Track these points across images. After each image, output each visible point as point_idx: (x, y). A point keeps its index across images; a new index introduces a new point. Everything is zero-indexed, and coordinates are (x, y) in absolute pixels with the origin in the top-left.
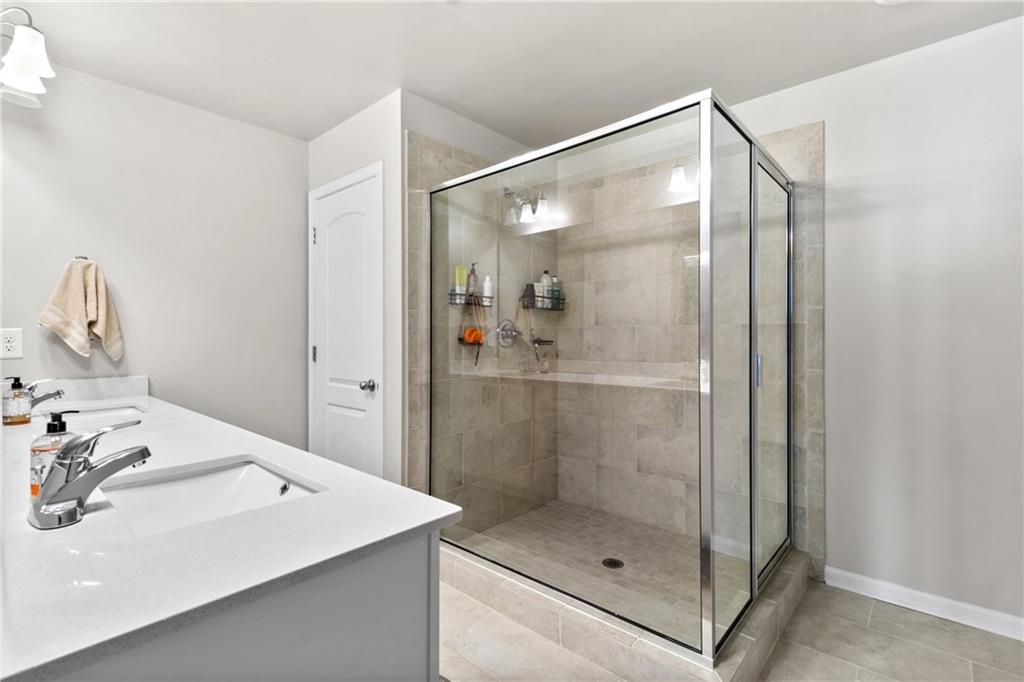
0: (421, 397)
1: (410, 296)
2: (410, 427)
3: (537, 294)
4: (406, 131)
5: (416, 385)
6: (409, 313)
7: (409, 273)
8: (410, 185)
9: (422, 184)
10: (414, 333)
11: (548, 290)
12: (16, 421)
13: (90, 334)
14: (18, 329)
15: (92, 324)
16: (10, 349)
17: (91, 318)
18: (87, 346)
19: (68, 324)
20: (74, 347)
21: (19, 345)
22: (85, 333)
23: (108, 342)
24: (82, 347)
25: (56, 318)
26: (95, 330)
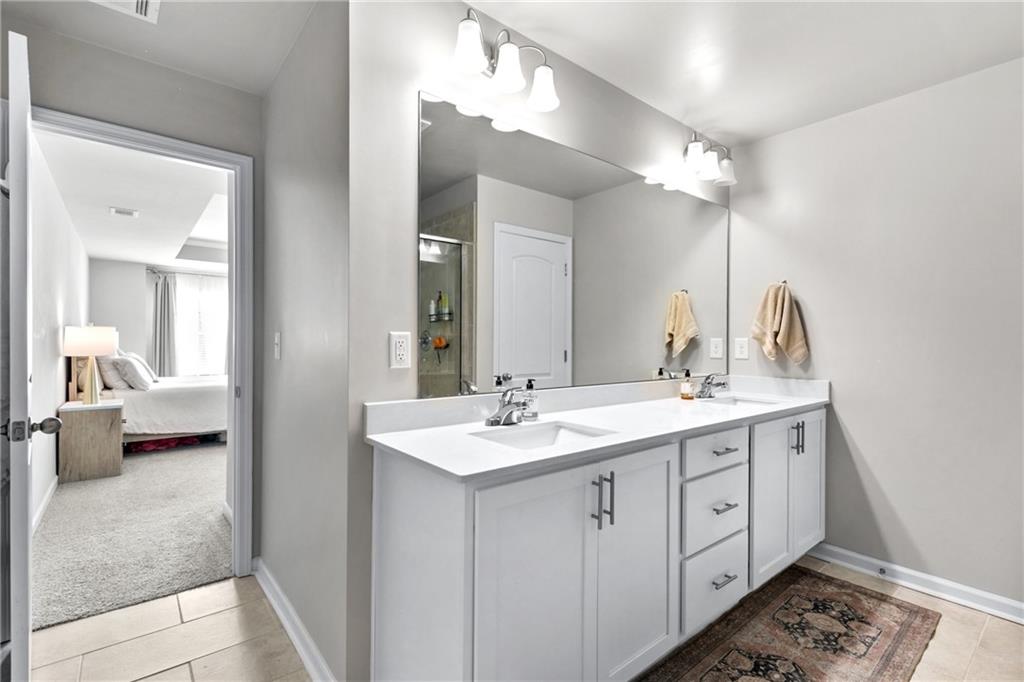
12: (686, 397)
13: (776, 343)
14: (746, 339)
15: (776, 334)
16: (742, 353)
17: (776, 329)
18: (774, 352)
19: (764, 334)
20: (766, 353)
21: (746, 350)
22: (772, 341)
23: (790, 350)
24: (770, 353)
25: (757, 331)
26: (778, 340)
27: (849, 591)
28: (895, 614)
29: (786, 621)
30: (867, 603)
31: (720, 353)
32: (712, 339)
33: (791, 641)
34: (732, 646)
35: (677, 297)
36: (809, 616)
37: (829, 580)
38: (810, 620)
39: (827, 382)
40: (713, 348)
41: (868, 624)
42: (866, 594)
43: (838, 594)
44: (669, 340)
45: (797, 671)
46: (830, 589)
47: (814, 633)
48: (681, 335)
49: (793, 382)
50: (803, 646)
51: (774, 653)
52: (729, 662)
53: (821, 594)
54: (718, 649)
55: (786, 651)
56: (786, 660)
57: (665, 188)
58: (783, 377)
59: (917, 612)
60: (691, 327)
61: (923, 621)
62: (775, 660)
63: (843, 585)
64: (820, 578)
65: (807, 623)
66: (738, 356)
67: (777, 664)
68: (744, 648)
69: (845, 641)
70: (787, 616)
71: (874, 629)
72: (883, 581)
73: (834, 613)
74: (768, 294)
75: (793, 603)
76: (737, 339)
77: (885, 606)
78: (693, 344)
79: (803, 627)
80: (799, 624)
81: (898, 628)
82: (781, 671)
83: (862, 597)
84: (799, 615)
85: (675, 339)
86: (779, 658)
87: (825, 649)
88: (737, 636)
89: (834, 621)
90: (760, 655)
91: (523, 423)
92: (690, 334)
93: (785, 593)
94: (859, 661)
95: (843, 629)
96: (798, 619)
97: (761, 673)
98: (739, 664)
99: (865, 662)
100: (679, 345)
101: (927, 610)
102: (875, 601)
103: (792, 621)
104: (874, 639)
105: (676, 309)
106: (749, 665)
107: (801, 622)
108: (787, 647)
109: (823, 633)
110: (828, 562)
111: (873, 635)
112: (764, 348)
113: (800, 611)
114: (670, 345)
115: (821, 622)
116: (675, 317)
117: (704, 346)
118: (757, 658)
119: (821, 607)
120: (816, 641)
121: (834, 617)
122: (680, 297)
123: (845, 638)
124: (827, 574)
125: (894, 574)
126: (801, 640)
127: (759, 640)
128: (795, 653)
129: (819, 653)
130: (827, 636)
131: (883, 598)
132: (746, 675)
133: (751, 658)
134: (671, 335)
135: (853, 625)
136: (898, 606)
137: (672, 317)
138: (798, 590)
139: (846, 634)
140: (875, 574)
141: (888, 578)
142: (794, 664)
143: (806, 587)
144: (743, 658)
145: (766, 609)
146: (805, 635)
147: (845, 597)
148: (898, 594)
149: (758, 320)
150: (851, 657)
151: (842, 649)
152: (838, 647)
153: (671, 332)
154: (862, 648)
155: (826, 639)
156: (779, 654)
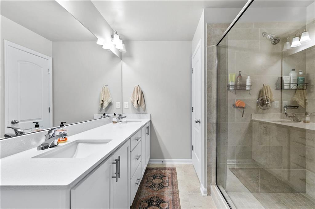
0: (213, 128)
1: (207, 88)
2: (208, 139)
3: (285, 82)
4: (206, 24)
5: (211, 123)
6: (207, 95)
7: (207, 79)
8: (208, 44)
9: (213, 43)
10: (210, 103)
11: (294, 79)
12: (114, 123)
13: (138, 103)
14: (128, 102)
15: (138, 101)
16: (126, 107)
17: (138, 99)
18: (137, 106)
19: (134, 101)
20: (135, 106)
21: (128, 105)
22: (137, 103)
23: (141, 105)
24: (136, 106)
25: (132, 100)
26: (138, 102)
27: (158, 170)
28: (169, 172)
29: (149, 185)
30: (163, 171)
31: (119, 107)
32: (117, 102)
33: (153, 191)
34: (140, 201)
35: (104, 87)
36: (154, 181)
37: (153, 169)
38: (154, 182)
39: (150, 114)
40: (117, 106)
41: (165, 177)
42: (162, 169)
43: (157, 172)
44: (102, 102)
45: (158, 199)
46: (155, 171)
47: (157, 185)
48: (106, 101)
49: (141, 115)
50: (156, 190)
51: (151, 197)
52: (142, 207)
53: (153, 173)
54: (137, 204)
55: (153, 194)
56: (154, 197)
57: (104, 47)
58: (138, 114)
59: (172, 169)
60: (110, 98)
61: (174, 171)
62: (152, 199)
63: (157, 169)
64: (151, 169)
65: (154, 183)
66: (125, 107)
67: (153, 199)
68: (143, 200)
69: (164, 184)
70: (149, 184)
71: (167, 178)
72: (163, 164)
73: (158, 177)
74: (135, 88)
75: (149, 179)
76: (125, 102)
77: (166, 170)
78: (110, 104)
79: (154, 185)
80: (152, 185)
81: (171, 175)
82: (155, 201)
83: (161, 170)
84: (152, 182)
85: (104, 102)
86: (153, 197)
87: (161, 189)
88: (140, 197)
89: (159, 180)
90: (148, 199)
91: (60, 144)
92: (110, 101)
93: (146, 177)
94: (168, 188)
95: (161, 181)
96: (151, 183)
97: (151, 205)
98: (145, 206)
99: (169, 187)
100: (106, 105)
101: (173, 168)
102: (164, 170)
103: (151, 185)
104: (168, 180)
105: (104, 92)
106: (147, 204)
107: (153, 184)
108: (153, 193)
109: (158, 184)
110: (151, 164)
111: (167, 179)
112: (134, 105)
113: (151, 181)
114: (102, 104)
115: (157, 181)
116: (104, 94)
117: (114, 105)
118: (148, 201)
119: (155, 177)
120: (158, 188)
121: (158, 179)
122: (105, 88)
123: (163, 183)
124: (152, 167)
125: (165, 161)
126: (155, 189)
127: (146, 195)
128: (155, 194)
129: (160, 190)
130: (159, 184)
131: (165, 169)
132: (148, 208)
133: (146, 202)
134: (103, 101)
135: (163, 178)
136: (168, 169)
137: (103, 94)
138: (148, 175)
139: (163, 182)
140: (161, 163)
141: (164, 163)
142: (157, 197)
143: (149, 173)
144: (144, 203)
145: (144, 184)
146: (155, 187)
147: (158, 172)
148: (167, 166)
149: (132, 96)
150: (166, 187)
151: (164, 186)
152: (163, 186)
153: (102, 100)
154: (167, 184)
155: (160, 186)
156: (152, 196)
